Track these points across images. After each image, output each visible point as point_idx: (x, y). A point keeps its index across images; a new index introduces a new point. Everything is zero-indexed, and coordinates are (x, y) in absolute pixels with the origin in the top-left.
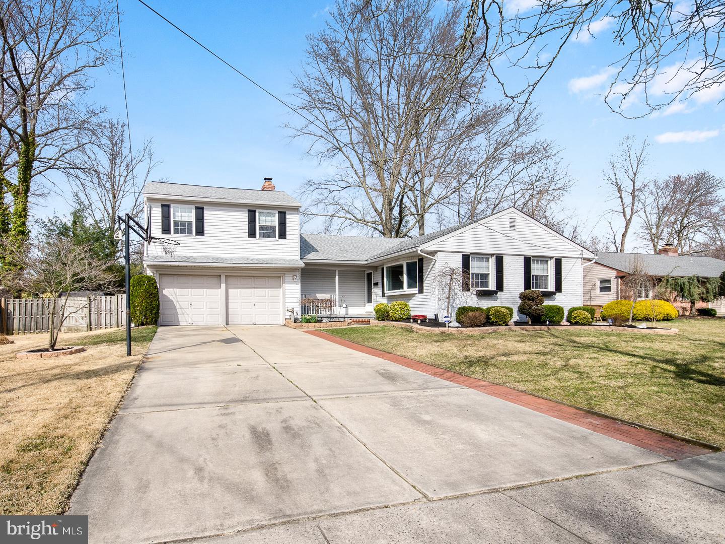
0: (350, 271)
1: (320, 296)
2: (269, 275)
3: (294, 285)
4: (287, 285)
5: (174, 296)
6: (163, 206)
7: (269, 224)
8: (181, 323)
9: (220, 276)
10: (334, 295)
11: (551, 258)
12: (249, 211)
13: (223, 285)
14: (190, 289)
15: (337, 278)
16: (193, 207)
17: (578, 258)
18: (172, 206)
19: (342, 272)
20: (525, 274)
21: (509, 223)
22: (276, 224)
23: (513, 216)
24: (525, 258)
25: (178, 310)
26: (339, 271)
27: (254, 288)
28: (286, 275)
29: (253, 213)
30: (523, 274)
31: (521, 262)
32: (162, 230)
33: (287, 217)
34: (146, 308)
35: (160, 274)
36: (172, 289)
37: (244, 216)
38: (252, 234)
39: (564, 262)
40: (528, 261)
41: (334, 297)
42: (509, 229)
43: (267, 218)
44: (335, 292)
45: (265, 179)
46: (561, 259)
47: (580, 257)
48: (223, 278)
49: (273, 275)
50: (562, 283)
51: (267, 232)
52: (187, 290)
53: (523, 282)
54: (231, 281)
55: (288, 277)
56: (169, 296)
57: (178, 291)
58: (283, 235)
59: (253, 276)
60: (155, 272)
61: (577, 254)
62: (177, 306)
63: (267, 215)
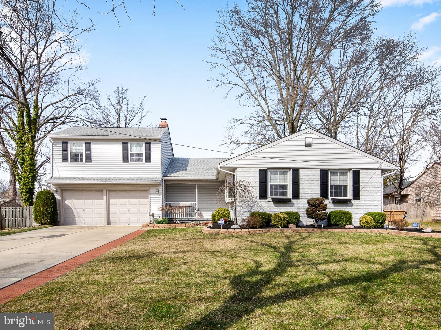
0: (209, 185)
1: (182, 204)
2: (138, 189)
3: (158, 196)
4: (152, 196)
5: (72, 205)
6: (63, 143)
7: (139, 152)
8: (77, 223)
9: (103, 190)
10: (194, 203)
11: (350, 170)
12: (123, 143)
13: (105, 197)
14: (84, 200)
15: (196, 190)
16: (84, 142)
17: (377, 169)
18: (69, 142)
19: (199, 186)
20: (321, 184)
21: (304, 142)
22: (143, 152)
23: (308, 135)
24: (321, 170)
25: (75, 214)
26: (198, 185)
27: (129, 198)
28: (151, 189)
29: (126, 144)
30: (320, 185)
31: (317, 174)
32: (63, 159)
33: (152, 146)
34: (43, 213)
35: (61, 190)
36: (71, 200)
37: (119, 147)
38: (125, 159)
39: (362, 174)
40: (324, 174)
41: (194, 205)
42: (304, 147)
43: (137, 148)
44: (195, 201)
45: (161, 119)
46: (359, 171)
47: (379, 168)
48: (105, 192)
49: (144, 189)
50: (361, 192)
51: (137, 158)
52: (81, 200)
53: (320, 191)
54: (112, 194)
55: (153, 190)
56: (69, 205)
57: (75, 201)
58: (148, 159)
59: (128, 190)
60: (58, 189)
61: (377, 166)
62: (75, 212)
63: (138, 145)
